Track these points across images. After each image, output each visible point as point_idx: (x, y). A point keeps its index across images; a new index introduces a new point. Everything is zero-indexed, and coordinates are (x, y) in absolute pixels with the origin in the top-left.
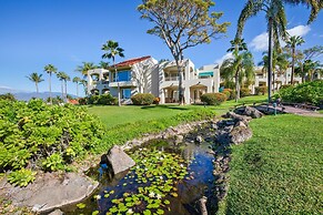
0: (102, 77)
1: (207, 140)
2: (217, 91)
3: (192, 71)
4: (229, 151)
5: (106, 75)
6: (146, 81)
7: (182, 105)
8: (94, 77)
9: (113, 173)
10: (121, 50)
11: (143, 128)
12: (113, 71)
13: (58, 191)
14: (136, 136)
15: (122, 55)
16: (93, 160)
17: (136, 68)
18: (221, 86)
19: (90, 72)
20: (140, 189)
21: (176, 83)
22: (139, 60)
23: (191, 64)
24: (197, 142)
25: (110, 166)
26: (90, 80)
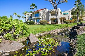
0: (30, 16)
1: (67, 34)
2: (70, 19)
3: (60, 13)
4: (76, 37)
5: (31, 15)
6: (44, 17)
7: (57, 24)
8: (28, 16)
9: (30, 43)
10: (36, 6)
11: (42, 30)
12: (34, 13)
13: (9, 46)
14: (40, 32)
15: (36, 8)
16: (24, 38)
17: (41, 12)
18: (71, 18)
19: (27, 14)
20: (40, 49)
21: (55, 17)
22: (42, 10)
23: (60, 10)
24: (63, 35)
25: (29, 40)
26: (27, 17)
